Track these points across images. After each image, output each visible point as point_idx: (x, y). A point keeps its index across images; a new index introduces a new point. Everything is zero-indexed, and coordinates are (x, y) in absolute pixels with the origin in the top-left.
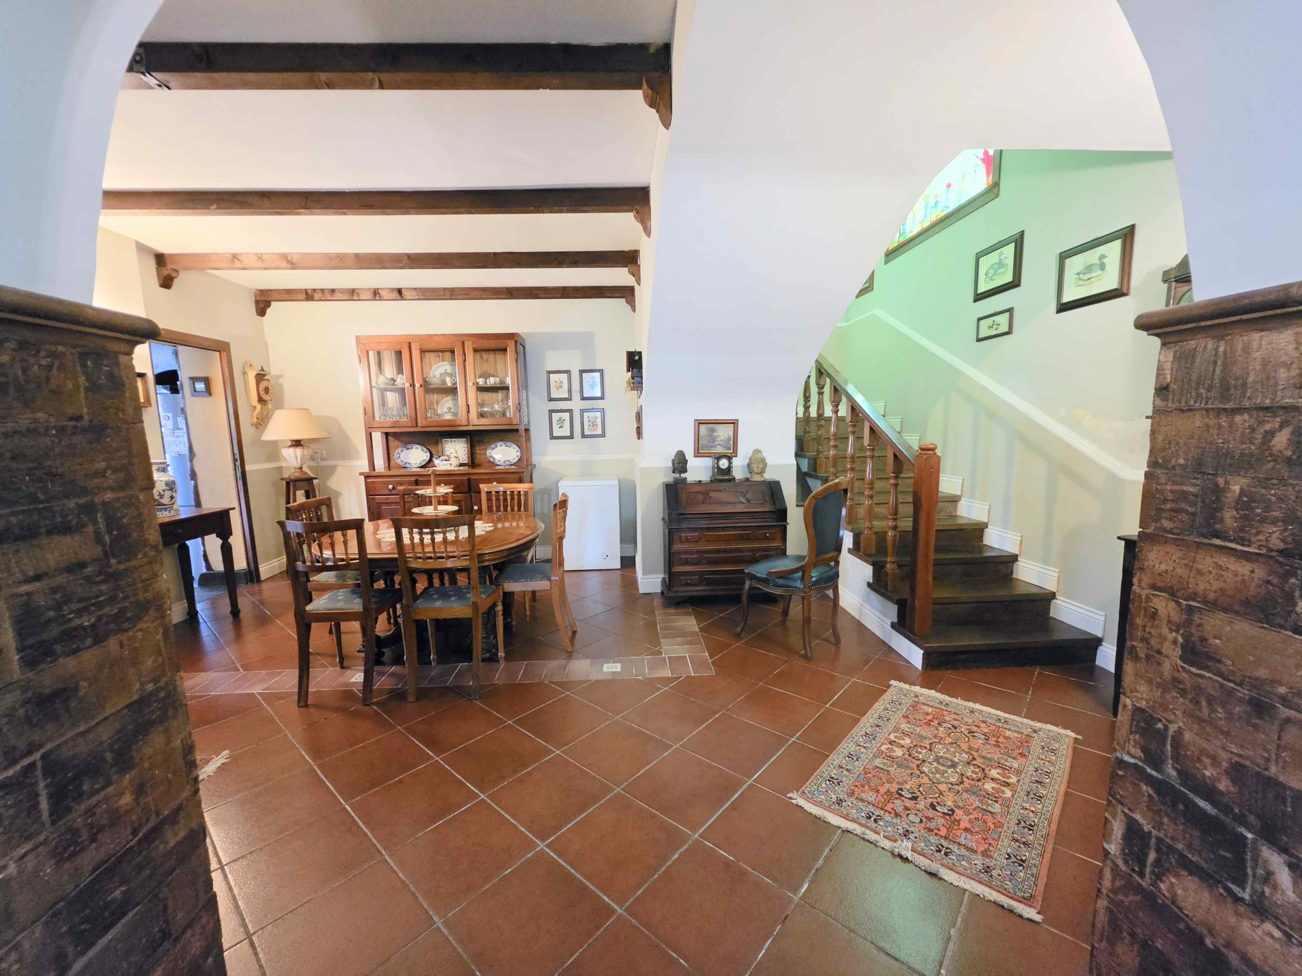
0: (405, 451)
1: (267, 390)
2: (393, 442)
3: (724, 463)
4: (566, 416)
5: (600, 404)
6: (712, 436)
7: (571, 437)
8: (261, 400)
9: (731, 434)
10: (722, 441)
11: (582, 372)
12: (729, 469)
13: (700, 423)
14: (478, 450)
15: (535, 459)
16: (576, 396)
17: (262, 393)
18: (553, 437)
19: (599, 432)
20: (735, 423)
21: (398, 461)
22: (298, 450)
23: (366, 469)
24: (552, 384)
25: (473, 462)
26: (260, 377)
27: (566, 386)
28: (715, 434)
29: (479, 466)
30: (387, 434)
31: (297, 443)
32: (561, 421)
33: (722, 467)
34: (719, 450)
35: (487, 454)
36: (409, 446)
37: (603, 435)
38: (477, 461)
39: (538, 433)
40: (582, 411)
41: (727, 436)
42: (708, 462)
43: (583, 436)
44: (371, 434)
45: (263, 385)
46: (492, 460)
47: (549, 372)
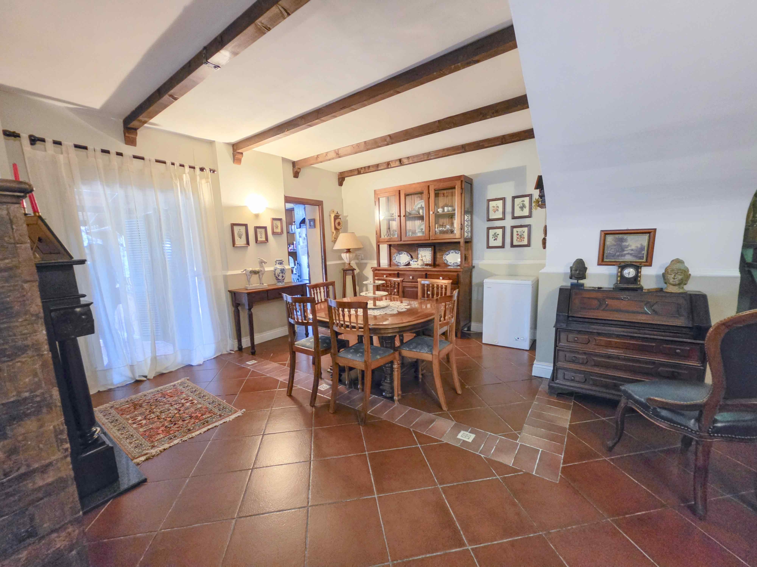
0: (398, 255)
1: (339, 224)
2: (393, 250)
3: (630, 272)
4: (500, 231)
5: (527, 221)
6: (621, 246)
7: (503, 247)
8: (336, 229)
9: (645, 244)
10: (632, 250)
11: (514, 198)
12: (636, 279)
13: (606, 234)
14: (438, 255)
15: (475, 262)
16: (509, 216)
17: (337, 225)
18: (489, 247)
19: (525, 242)
20: (651, 233)
21: (395, 261)
22: (348, 255)
23: (375, 265)
24: (491, 209)
25: (434, 264)
26: (337, 217)
27: (501, 209)
28: (624, 244)
29: (438, 265)
30: (390, 246)
31: (348, 251)
32: (496, 236)
33: (627, 276)
34: (628, 258)
35: (444, 258)
36: (400, 253)
37: (528, 245)
38: (437, 263)
39: (479, 244)
40: (513, 227)
41: (639, 246)
42: (613, 270)
43: (512, 246)
44: (379, 246)
45: (337, 221)
46: (446, 262)
47: (489, 201)
